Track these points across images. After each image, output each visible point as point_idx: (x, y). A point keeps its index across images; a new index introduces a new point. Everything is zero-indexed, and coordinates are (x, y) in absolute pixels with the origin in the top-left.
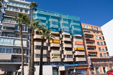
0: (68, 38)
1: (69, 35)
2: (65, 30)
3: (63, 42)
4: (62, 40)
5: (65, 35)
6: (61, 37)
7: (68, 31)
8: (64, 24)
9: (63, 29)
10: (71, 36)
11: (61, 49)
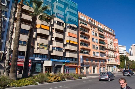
0: (61, 26)
1: (62, 23)
2: (58, 15)
3: (54, 30)
4: (53, 27)
5: (58, 21)
6: (52, 23)
7: (62, 17)
8: (59, 8)
9: (56, 13)
10: (65, 24)
11: (49, 38)
